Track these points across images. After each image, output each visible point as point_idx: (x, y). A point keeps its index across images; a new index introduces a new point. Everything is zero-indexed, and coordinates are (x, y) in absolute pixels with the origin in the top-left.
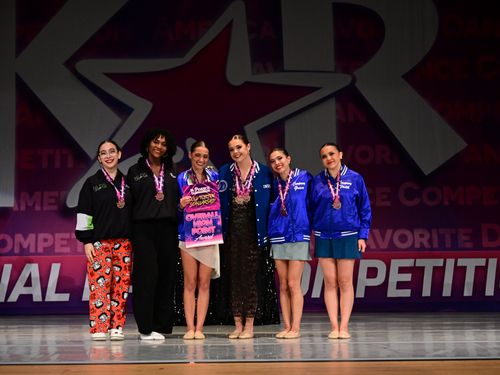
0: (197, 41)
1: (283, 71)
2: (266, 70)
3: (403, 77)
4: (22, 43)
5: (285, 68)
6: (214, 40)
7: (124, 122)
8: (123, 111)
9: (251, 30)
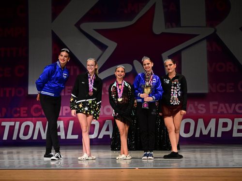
0: (138, 13)
1: (181, 27)
2: (172, 27)
3: (240, 29)
4: (55, 15)
5: (182, 25)
6: (146, 13)
7: (103, 53)
8: (103, 47)
9: (164, 7)
